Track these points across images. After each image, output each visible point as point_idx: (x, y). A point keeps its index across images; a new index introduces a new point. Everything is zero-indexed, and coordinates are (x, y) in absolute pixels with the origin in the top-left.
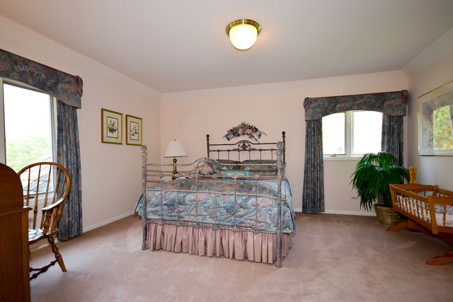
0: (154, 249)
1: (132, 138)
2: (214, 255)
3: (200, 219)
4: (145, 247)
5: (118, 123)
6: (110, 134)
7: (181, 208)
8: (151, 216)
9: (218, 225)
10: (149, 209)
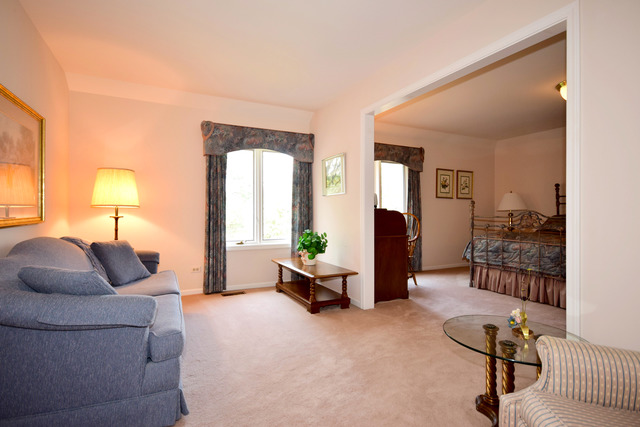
0: (480, 288)
1: (463, 191)
2: (537, 301)
3: (523, 266)
4: (471, 285)
5: (450, 179)
6: (443, 190)
7: (506, 255)
8: (478, 260)
9: (542, 274)
10: (475, 254)
